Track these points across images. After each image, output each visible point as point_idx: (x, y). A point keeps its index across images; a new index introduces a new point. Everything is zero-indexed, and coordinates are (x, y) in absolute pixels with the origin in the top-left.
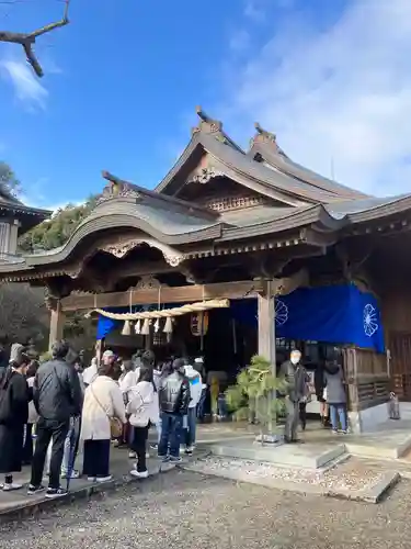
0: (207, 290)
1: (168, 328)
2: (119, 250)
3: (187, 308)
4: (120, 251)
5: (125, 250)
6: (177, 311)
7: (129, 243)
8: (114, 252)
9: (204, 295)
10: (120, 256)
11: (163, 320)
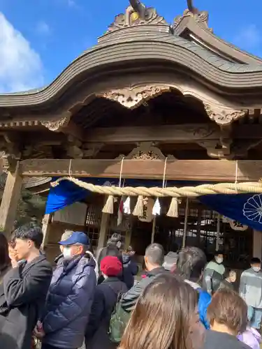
0: (242, 168)
1: (173, 211)
2: (130, 97)
3: (204, 189)
4: (130, 99)
5: (140, 98)
6: (189, 191)
7: (147, 88)
8: (120, 100)
9: (238, 173)
10: (129, 105)
11: (166, 201)
